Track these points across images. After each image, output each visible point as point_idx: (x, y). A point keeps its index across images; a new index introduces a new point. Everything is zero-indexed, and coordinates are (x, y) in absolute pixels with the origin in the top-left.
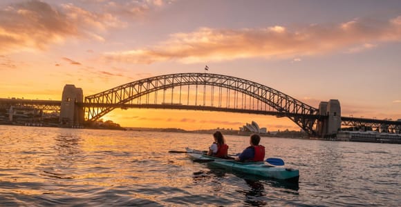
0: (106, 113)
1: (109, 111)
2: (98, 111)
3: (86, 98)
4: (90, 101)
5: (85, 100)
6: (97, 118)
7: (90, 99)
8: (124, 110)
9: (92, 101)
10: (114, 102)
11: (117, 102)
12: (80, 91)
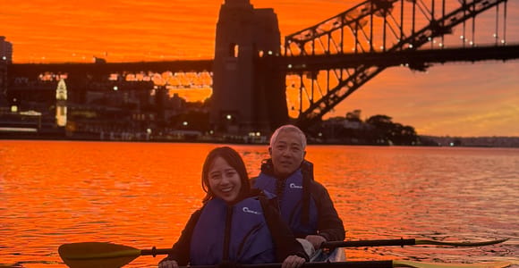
0: (356, 86)
1: (366, 79)
2: (328, 80)
3: (290, 38)
4: (302, 47)
5: (287, 45)
6: (329, 108)
7: (302, 44)
8: (417, 72)
9: (308, 48)
10: (379, 47)
11: (389, 46)
12: (268, 20)
